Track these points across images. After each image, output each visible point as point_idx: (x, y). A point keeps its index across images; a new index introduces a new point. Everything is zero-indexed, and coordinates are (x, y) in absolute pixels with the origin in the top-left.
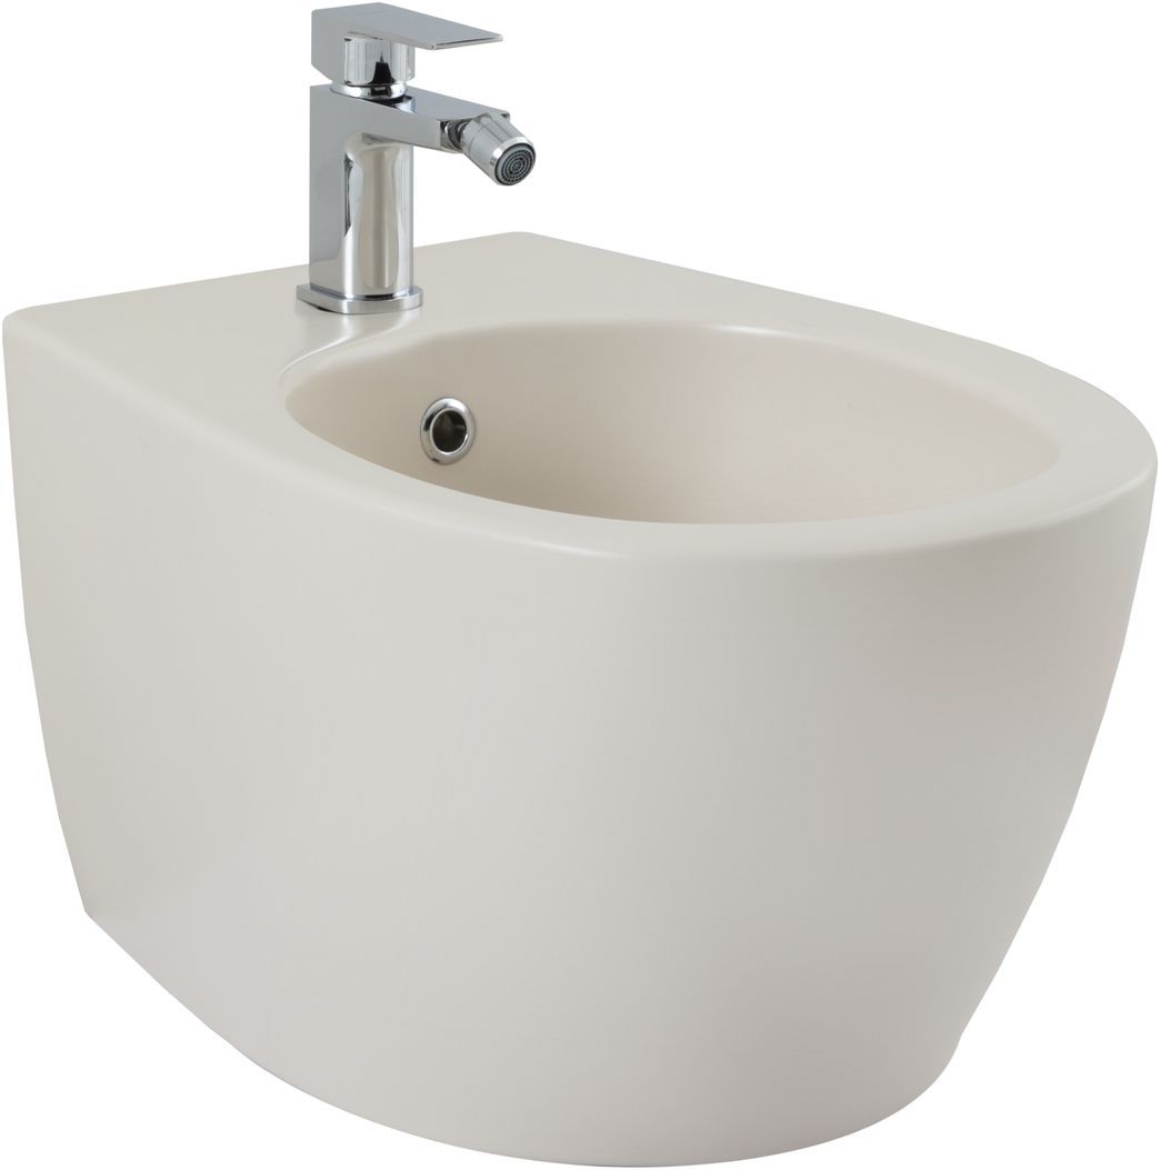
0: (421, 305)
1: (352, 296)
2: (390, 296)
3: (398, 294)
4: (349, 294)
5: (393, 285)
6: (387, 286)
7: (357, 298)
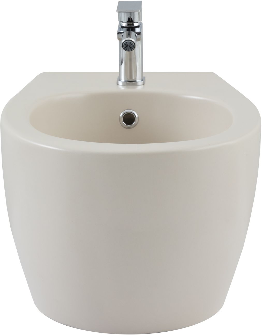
0: (143, 84)
1: (124, 81)
2: (135, 81)
3: (137, 81)
4: (123, 80)
5: (135, 78)
6: (133, 79)
7: (125, 81)
